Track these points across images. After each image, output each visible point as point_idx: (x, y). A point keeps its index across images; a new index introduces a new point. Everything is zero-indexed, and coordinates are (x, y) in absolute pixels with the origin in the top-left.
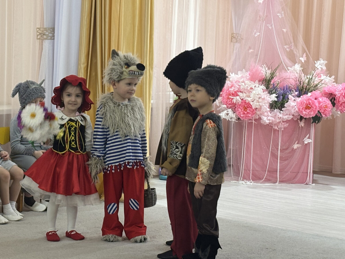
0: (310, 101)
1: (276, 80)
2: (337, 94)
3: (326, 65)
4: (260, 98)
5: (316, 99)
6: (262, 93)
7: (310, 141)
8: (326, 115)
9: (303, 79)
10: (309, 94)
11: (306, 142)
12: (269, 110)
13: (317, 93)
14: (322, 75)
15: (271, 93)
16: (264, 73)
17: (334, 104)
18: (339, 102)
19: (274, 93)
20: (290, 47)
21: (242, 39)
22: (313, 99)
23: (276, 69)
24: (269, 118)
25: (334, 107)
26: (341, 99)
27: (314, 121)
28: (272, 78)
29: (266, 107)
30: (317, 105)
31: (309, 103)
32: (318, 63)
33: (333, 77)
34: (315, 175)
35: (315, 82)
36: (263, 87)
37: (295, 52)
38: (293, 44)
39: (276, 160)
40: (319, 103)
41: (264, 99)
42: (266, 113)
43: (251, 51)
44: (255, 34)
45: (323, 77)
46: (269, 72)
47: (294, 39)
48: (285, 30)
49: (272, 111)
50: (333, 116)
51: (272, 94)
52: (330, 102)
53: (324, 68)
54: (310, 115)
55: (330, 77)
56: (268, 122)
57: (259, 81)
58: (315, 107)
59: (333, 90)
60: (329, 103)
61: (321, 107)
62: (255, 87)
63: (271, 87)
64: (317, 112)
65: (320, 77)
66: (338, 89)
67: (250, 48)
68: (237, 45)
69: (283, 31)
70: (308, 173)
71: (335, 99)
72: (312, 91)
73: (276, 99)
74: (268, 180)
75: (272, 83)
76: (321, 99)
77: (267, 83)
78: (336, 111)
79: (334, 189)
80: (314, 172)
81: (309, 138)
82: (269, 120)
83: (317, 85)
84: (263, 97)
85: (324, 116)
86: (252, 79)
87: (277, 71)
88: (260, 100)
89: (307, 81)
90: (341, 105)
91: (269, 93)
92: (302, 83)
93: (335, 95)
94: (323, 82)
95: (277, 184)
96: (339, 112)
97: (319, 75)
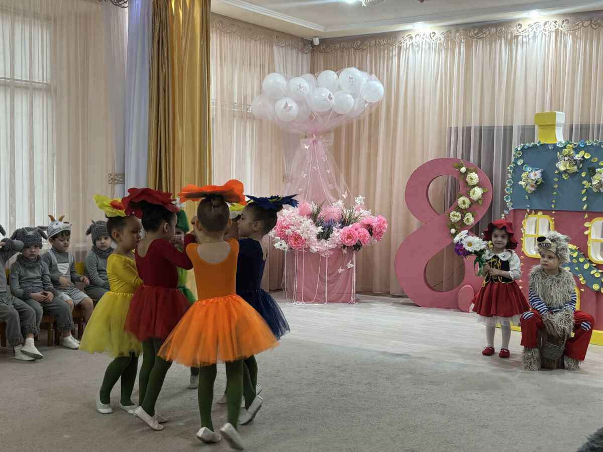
0: (351, 232)
1: (322, 214)
2: (374, 225)
3: (365, 201)
4: (308, 230)
5: (356, 230)
6: (310, 226)
7: (352, 266)
8: (365, 244)
9: (345, 213)
10: (351, 226)
11: (349, 267)
12: (316, 240)
13: (357, 224)
14: (361, 209)
15: (317, 225)
16: (311, 208)
17: (371, 234)
18: (375, 232)
19: (320, 225)
20: (334, 186)
21: (293, 179)
22: (354, 230)
23: (321, 206)
24: (317, 247)
25: (371, 236)
26: (377, 229)
27: (355, 249)
28: (318, 212)
29: (314, 238)
30: (357, 235)
31: (350, 233)
32: (358, 199)
33: (370, 210)
34: (357, 295)
35: (355, 215)
36: (311, 221)
37: (338, 190)
38: (336, 183)
39: (324, 283)
40: (359, 233)
41: (311, 231)
42: (314, 243)
43: (300, 189)
44: (303, 175)
45: (362, 211)
46: (316, 207)
47: (337, 179)
48: (328, 171)
49: (319, 241)
50: (371, 244)
51: (319, 226)
52: (368, 232)
53: (363, 203)
54: (351, 244)
55: (368, 210)
56: (316, 250)
57: (308, 215)
58: (355, 237)
59: (370, 222)
60: (366, 232)
61: (360, 237)
62: (304, 220)
63: (317, 220)
64: (357, 241)
65: (360, 210)
66: (375, 221)
67: (300, 187)
68: (289, 184)
69: (327, 172)
70: (351, 293)
71: (372, 230)
72: (352, 223)
73: (322, 231)
74: (317, 301)
75: (318, 217)
76: (360, 230)
77: (314, 216)
78: (374, 239)
79: (374, 307)
80: (357, 292)
81: (351, 263)
82: (317, 249)
83: (357, 218)
84: (311, 229)
85: (363, 244)
86: (301, 214)
87: (323, 206)
88: (309, 232)
89: (348, 214)
90: (377, 234)
91: (316, 225)
92: (344, 216)
93: (372, 226)
94: (362, 215)
95: (325, 304)
96: (376, 241)
97: (358, 209)
